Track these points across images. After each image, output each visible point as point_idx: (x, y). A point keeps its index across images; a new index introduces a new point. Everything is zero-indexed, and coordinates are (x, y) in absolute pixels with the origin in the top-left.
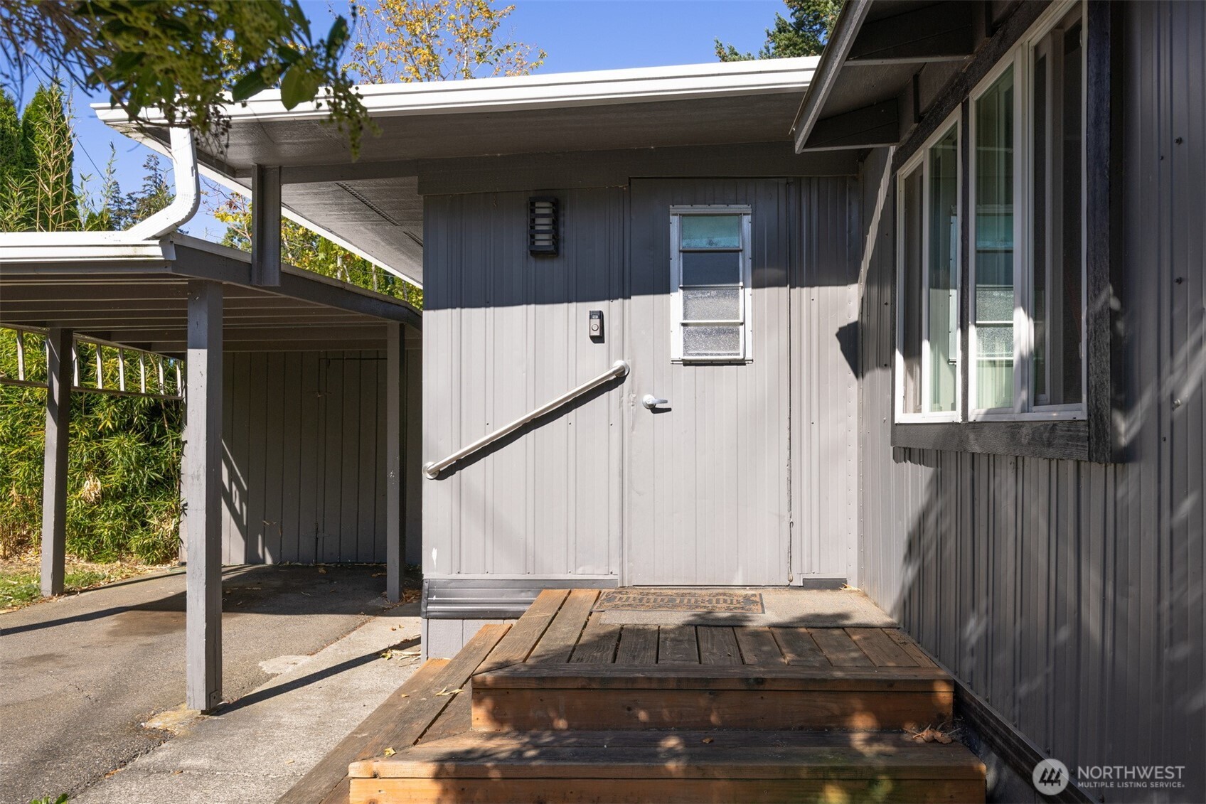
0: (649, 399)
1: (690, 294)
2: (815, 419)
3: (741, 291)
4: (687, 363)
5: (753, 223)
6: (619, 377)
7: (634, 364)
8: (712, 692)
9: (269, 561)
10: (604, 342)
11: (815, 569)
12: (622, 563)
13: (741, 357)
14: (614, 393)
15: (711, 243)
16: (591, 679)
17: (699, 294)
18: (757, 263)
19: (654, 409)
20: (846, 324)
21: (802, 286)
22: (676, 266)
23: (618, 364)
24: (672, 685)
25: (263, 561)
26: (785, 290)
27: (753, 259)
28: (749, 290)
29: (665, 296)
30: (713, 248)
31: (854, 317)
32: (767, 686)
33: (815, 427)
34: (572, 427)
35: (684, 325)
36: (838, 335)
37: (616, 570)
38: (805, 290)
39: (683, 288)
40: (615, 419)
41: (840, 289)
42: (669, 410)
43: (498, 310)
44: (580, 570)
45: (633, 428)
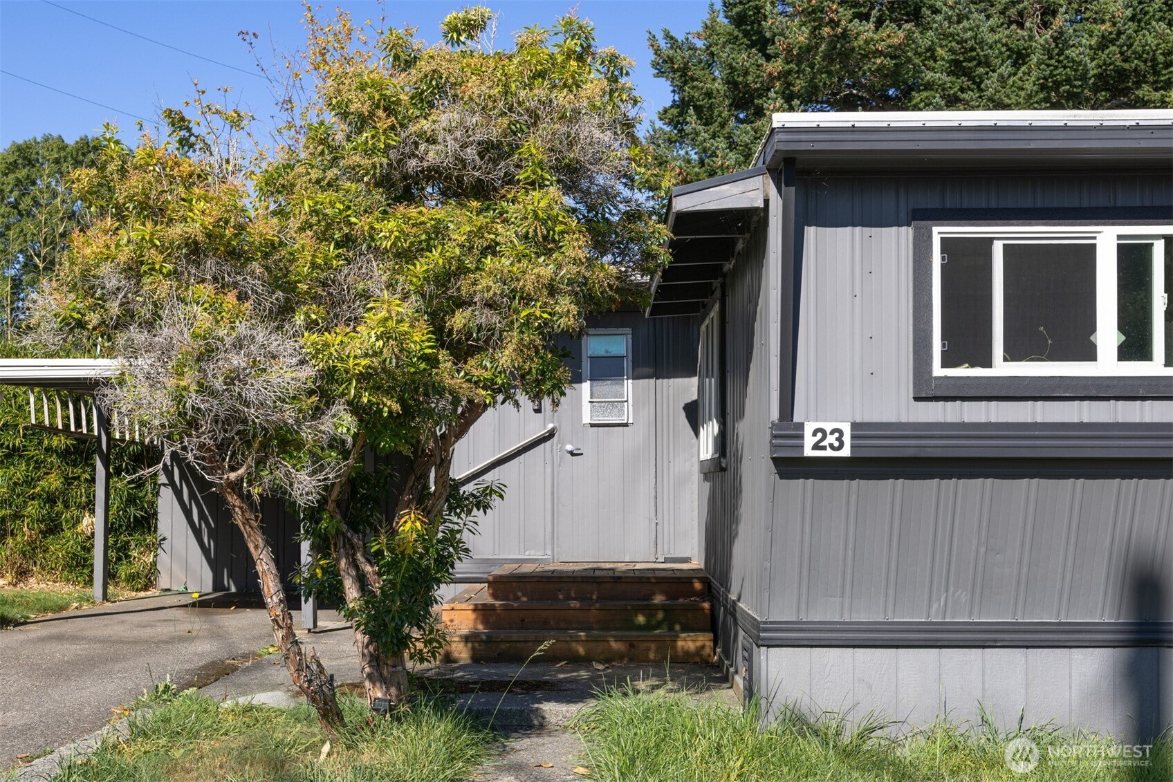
0: (569, 447)
1: (595, 383)
2: (671, 460)
3: (626, 381)
4: (592, 425)
5: (633, 339)
6: (551, 435)
7: (560, 426)
9: (233, 589)
10: (541, 413)
11: (672, 552)
12: (553, 549)
13: (625, 422)
14: (548, 444)
15: (607, 352)
17: (600, 383)
18: (636, 364)
19: (572, 454)
20: (690, 401)
21: (663, 378)
22: (586, 366)
23: (550, 426)
24: (579, 580)
26: (652, 381)
27: (633, 362)
28: (630, 381)
29: (579, 385)
30: (608, 355)
31: (695, 397)
32: (623, 580)
33: (671, 464)
34: (522, 465)
35: (590, 402)
36: (684, 408)
37: (549, 553)
38: (665, 380)
39: (590, 380)
40: (549, 460)
41: (686, 380)
42: (582, 454)
44: (527, 553)
45: (560, 465)
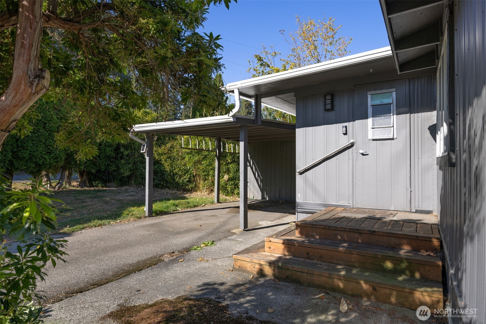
0: (361, 151)
1: (374, 118)
2: (420, 157)
3: (392, 116)
4: (374, 140)
5: (396, 94)
6: (352, 145)
7: (356, 141)
8: (360, 233)
9: (267, 199)
10: (347, 135)
11: (420, 206)
12: (353, 201)
13: (392, 137)
14: (351, 149)
15: (381, 102)
16: (326, 226)
17: (378, 118)
18: (398, 107)
19: (363, 154)
20: (432, 124)
21: (415, 113)
22: (370, 110)
23: (352, 141)
25: (266, 199)
26: (408, 115)
27: (396, 106)
28: (395, 116)
29: (366, 120)
30: (382, 103)
31: (435, 122)
32: (376, 233)
33: (420, 160)
34: (338, 160)
35: (372, 128)
36: (429, 129)
37: (351, 203)
38: (416, 114)
39: (372, 117)
40: (351, 157)
41: (429, 113)
42: (368, 155)
43: (316, 127)
44: (340, 202)
45: (356, 160)
